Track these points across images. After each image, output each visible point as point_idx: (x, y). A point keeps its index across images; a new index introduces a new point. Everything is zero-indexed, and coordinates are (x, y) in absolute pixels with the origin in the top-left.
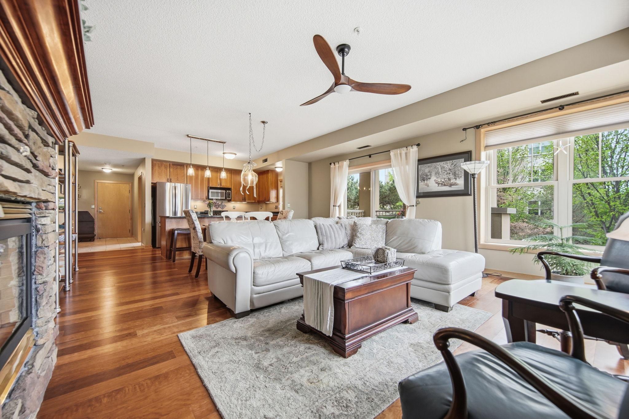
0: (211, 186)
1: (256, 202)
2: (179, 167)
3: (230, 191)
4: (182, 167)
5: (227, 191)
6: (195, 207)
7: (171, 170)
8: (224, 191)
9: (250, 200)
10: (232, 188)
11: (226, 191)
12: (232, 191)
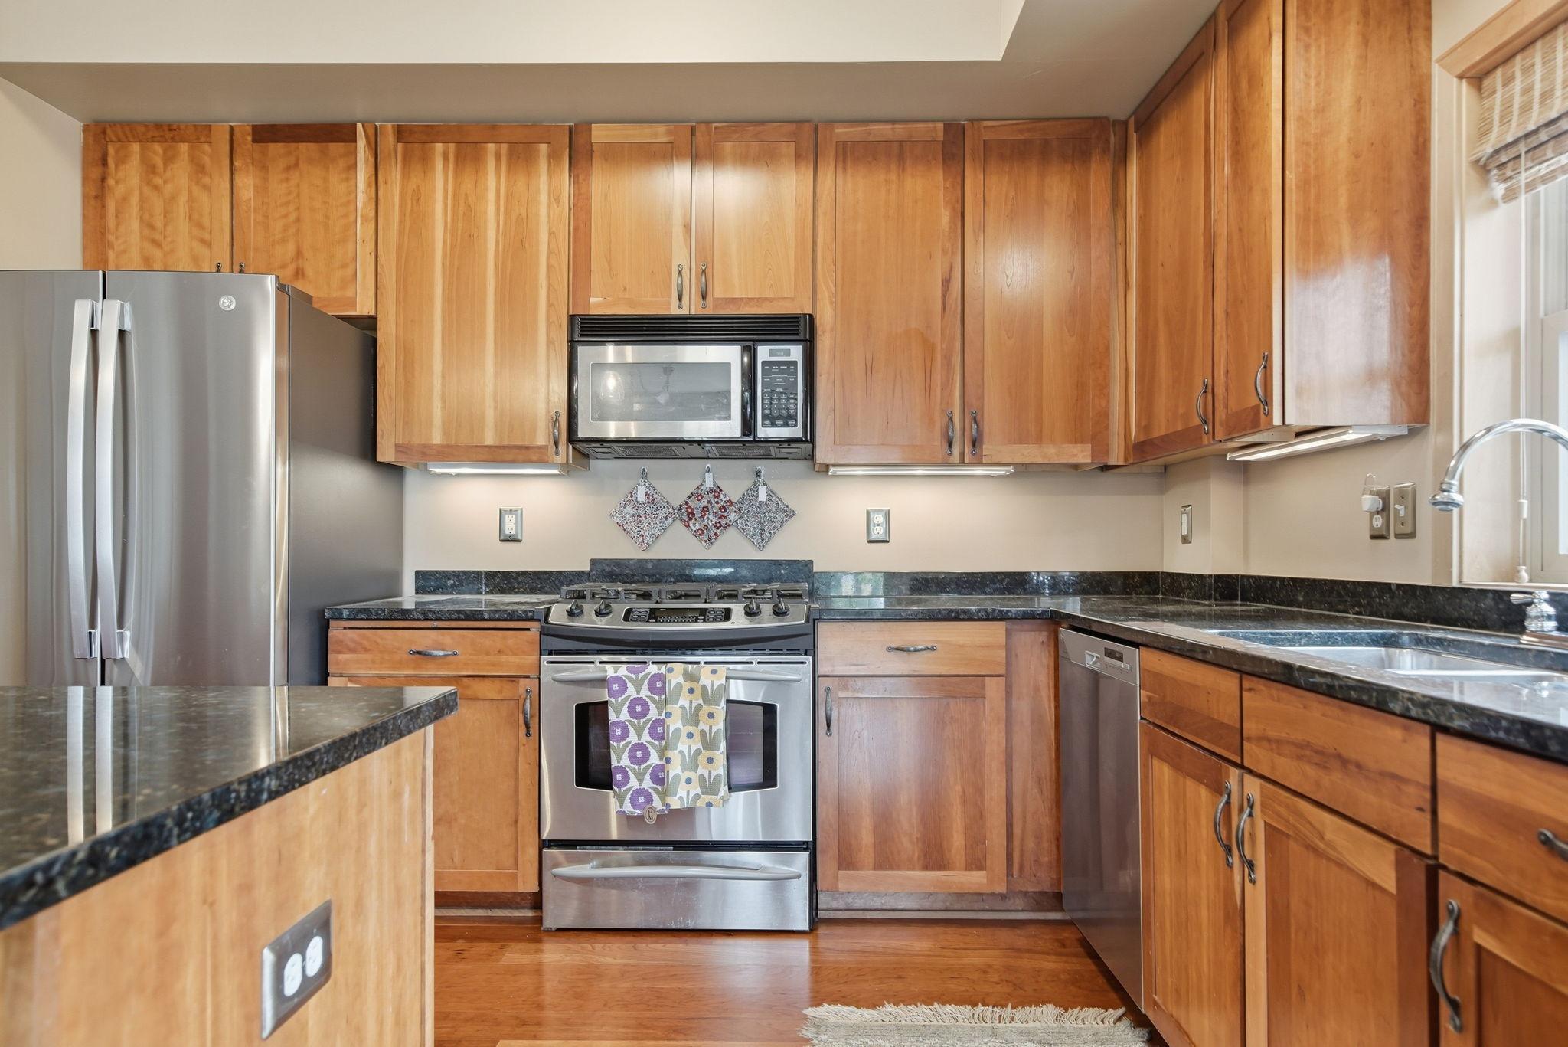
0: (598, 305)
1: (1116, 457)
2: (307, 149)
3: (796, 353)
4: (335, 148)
5: (764, 352)
6: (510, 528)
7: (246, 184)
8: (729, 354)
9: (1039, 440)
10: (825, 319)
11: (750, 351)
12: (824, 345)
